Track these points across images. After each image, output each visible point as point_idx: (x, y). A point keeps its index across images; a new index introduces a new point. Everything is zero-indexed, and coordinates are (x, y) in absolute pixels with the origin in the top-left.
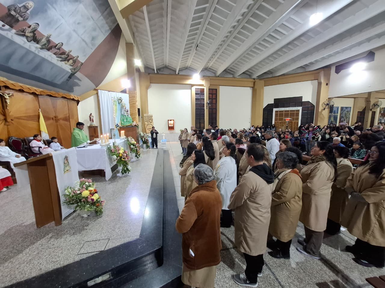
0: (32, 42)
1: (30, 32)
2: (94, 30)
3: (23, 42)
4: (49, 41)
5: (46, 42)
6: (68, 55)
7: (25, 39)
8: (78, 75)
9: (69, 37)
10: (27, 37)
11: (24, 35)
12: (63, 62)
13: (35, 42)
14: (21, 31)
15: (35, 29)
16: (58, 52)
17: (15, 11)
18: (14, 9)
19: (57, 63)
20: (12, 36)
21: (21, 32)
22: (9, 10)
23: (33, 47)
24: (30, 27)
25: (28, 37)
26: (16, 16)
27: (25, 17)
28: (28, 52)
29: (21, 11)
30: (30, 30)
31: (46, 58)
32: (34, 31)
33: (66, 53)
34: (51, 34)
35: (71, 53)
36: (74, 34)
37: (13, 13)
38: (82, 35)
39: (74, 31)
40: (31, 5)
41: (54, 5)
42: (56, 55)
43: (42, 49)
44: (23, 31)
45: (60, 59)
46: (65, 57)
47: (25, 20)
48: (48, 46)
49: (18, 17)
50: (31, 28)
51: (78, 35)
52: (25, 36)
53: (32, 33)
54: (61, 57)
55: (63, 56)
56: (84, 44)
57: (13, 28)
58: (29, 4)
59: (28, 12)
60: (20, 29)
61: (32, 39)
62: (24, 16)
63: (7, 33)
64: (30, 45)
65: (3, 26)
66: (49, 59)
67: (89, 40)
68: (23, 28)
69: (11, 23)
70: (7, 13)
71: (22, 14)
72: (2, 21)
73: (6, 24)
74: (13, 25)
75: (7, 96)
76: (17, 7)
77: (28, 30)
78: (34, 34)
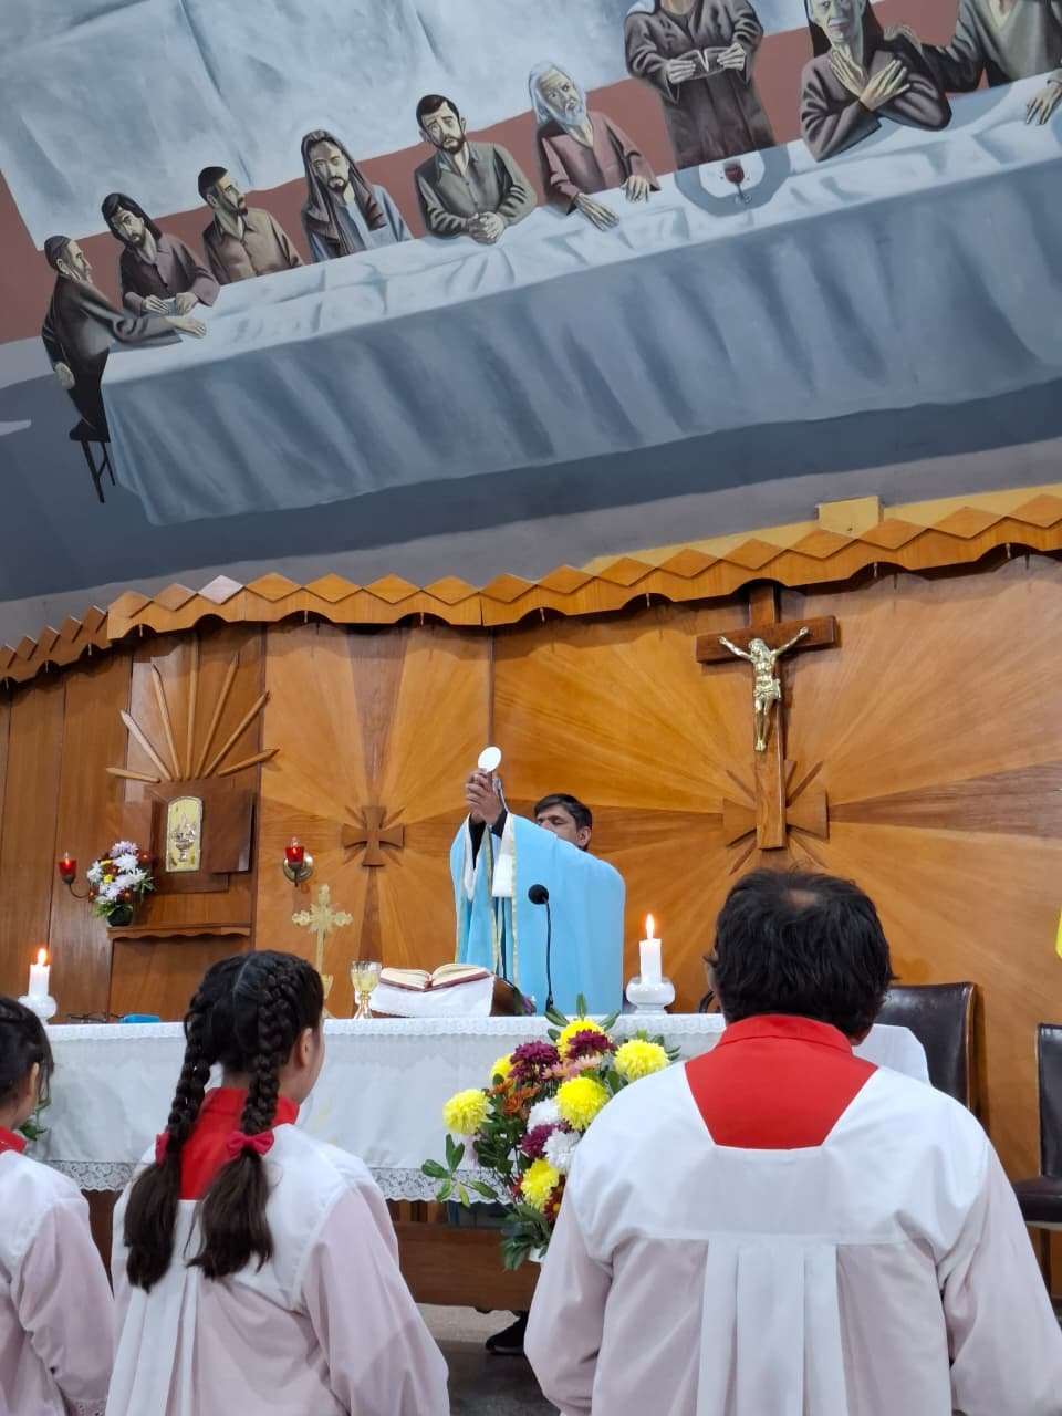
0: (957, 102)
1: (868, 63)
3: (921, 162)
7: (898, 136)
11: (866, 121)
13: (971, 87)
14: (826, 114)
15: (859, 13)
17: (672, 54)
18: (654, 48)
20: (830, 184)
21: (830, 120)
22: (653, 77)
23: (1012, 127)
24: (820, 43)
25: (901, 104)
26: (699, 68)
27: (732, 24)
29: (686, 17)
32: (871, 34)
37: (677, 70)
44: (833, 101)
47: (752, 35)
49: (714, 64)
50: (834, 36)
52: (877, 114)
53: (880, 55)
57: (776, 136)
60: (804, 108)
61: (934, 93)
62: (722, 19)
63: (795, 192)
64: (980, 139)
65: (736, 175)
68: (811, 86)
69: (741, 126)
70: (667, 102)
71: (702, 29)
72: (705, 158)
73: (727, 155)
74: (756, 122)
75: (763, 656)
76: (649, 26)
77: (842, 61)
78: (901, 47)
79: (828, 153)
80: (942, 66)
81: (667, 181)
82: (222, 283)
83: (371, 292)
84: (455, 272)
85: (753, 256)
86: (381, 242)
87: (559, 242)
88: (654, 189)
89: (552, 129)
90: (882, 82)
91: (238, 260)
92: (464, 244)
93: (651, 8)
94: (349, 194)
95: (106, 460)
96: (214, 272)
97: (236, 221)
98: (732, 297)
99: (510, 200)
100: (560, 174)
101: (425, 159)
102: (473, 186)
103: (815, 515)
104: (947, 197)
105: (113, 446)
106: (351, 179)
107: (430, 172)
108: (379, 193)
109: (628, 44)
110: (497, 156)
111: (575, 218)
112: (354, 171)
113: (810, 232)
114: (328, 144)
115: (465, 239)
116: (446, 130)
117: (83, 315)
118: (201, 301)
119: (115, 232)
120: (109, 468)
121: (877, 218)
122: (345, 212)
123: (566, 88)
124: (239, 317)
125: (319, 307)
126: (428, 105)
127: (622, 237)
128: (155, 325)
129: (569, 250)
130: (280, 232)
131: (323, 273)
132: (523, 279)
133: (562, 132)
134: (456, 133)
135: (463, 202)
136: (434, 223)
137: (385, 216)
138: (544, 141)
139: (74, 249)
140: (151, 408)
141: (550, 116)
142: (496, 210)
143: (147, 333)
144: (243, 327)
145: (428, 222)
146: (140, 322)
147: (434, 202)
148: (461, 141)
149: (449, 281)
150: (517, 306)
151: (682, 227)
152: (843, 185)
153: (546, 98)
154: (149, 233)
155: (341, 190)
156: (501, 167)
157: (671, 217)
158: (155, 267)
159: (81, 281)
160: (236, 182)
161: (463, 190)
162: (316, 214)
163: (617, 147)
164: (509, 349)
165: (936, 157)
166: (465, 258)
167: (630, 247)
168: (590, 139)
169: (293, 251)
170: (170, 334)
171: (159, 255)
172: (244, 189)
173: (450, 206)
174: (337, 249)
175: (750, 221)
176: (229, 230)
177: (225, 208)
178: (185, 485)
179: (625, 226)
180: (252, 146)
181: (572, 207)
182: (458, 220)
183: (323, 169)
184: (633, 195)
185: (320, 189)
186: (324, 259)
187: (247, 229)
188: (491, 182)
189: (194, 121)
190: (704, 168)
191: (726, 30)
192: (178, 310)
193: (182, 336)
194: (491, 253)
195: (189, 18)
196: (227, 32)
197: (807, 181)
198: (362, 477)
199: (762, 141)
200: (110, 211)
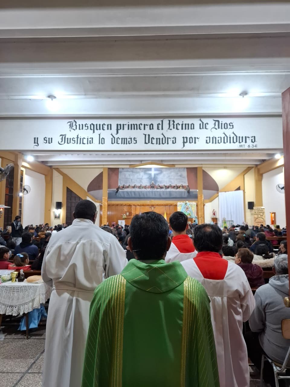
2: (177, 174)
4: (166, 186)
6: (177, 186)
8: (191, 190)
9: (171, 182)
11: (158, 189)
16: (172, 187)
19: (176, 190)
23: (163, 190)
24: (157, 186)
28: (163, 192)
32: (159, 186)
33: (175, 186)
34: (164, 184)
35: (177, 185)
36: (171, 180)
37: (152, 186)
38: (174, 178)
41: (157, 178)
43: (166, 189)
44: (157, 188)
47: (155, 185)
55: (175, 188)
56: (178, 180)
58: (152, 182)
59: (154, 183)
66: (171, 190)
67: (179, 178)
72: (152, 188)
75: (153, 208)
80: (161, 188)
83: (135, 190)
85: (152, 192)
88: (149, 189)
90: (160, 187)
91: (129, 188)
93: (152, 184)
96: (127, 188)
98: (151, 193)
99: (143, 188)
103: (151, 200)
104: (160, 191)
107: (140, 187)
109: (150, 185)
113: (155, 191)
115: (140, 189)
117: (119, 188)
121: (157, 191)
126: (141, 185)
128: (123, 189)
137: (137, 188)
138: (145, 187)
139: (120, 186)
140: (121, 192)
150: (141, 192)
153: (146, 185)
160: (130, 185)
161: (141, 187)
164: (140, 193)
168: (147, 187)
169: (132, 188)
171: (125, 187)
174: (134, 188)
178: (120, 195)
179: (147, 190)
181: (145, 189)
185: (135, 186)
192: (125, 189)
195: (132, 180)
196: (133, 181)
197: (155, 190)
198: (131, 196)
199: (154, 188)
200: (123, 185)
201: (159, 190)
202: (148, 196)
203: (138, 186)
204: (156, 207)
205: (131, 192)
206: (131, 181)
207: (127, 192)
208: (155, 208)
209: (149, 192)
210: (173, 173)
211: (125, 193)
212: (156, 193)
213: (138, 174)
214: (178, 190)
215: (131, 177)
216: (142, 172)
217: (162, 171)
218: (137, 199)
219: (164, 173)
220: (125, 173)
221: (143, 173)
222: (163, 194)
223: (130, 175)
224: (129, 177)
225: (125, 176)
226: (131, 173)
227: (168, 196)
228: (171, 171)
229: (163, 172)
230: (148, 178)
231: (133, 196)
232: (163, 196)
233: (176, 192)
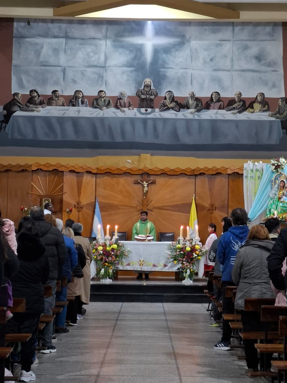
0: (181, 109)
1: (171, 102)
2: (246, 48)
3: (174, 115)
4: (197, 100)
5: (195, 102)
6: (243, 101)
9: (218, 81)
10: (172, 108)
11: (168, 109)
12: (245, 113)
13: (184, 108)
15: (172, 97)
16: (222, 104)
17: (143, 95)
18: (141, 93)
19: (237, 117)
20: (160, 115)
21: (163, 107)
22: (139, 97)
23: (188, 114)
24: (165, 98)
25: (174, 108)
26: (147, 97)
27: (154, 94)
28: (188, 121)
29: (147, 91)
30: (169, 101)
31: (214, 118)
32: (173, 99)
33: (236, 100)
34: (192, 92)
35: (244, 96)
36: (220, 74)
37: (143, 97)
38: (232, 66)
39: (215, 70)
40: (149, 82)
41: (166, 66)
42: (223, 109)
43: (198, 111)
44: (164, 105)
45: (236, 111)
46: (238, 105)
47: (156, 95)
48: (202, 104)
49: (149, 97)
50: (168, 98)
51: (228, 71)
52: (170, 108)
53: (173, 102)
54: (234, 109)
55: (235, 106)
56: (249, 74)
57: (154, 107)
58: (146, 82)
59: (152, 87)
60: (160, 105)
61: (179, 108)
62: (153, 93)
63: (154, 115)
64: (183, 114)
65: (146, 110)
66: (220, 117)
67: (253, 65)
68: (162, 103)
69: (150, 105)
70: (140, 100)
71: (149, 93)
72: (143, 107)
73: (146, 108)
74: (152, 105)
75: (145, 184)
76: (141, 91)
77: (167, 102)
78: (176, 102)
79: (160, 111)
80: (181, 105)
81: (135, 109)
82: (48, 106)
83: (77, 113)
84: (94, 113)
85: (145, 121)
86: (83, 106)
87: (114, 113)
88: (133, 109)
89: (120, 99)
90: (173, 105)
91: (53, 103)
92: (98, 110)
93: (143, 89)
94: (81, 99)
95: (5, 127)
96: (47, 104)
97: (56, 98)
98: (140, 126)
99: (109, 106)
100: (119, 104)
101: (97, 97)
102: (103, 102)
103: (140, 155)
104: (176, 119)
105: (8, 125)
106: (82, 97)
107: (97, 99)
108: (86, 100)
109: (137, 92)
110: (109, 100)
111: (118, 110)
112: (83, 96)
113: (155, 120)
114: (80, 92)
115: (98, 109)
116: (102, 95)
117: (15, 104)
118: (42, 107)
119: (30, 94)
120: (5, 128)
121: (165, 120)
122: (78, 101)
123: (125, 94)
124: (48, 111)
125: (65, 113)
126: (101, 91)
127: (125, 114)
128: (29, 109)
129: (115, 114)
130: (64, 101)
131: (69, 109)
132: (105, 116)
133: (122, 100)
134: (104, 96)
135: (100, 104)
136: (94, 106)
137: (85, 104)
138: (118, 100)
139: (20, 95)
141: (120, 97)
142: (106, 106)
143: (28, 110)
144: (48, 112)
145: (93, 106)
146: (27, 108)
147: (95, 103)
148: (104, 97)
149: (92, 114)
150: (102, 120)
151: (135, 115)
152: (162, 115)
153: (121, 95)
154: (37, 96)
155: (79, 98)
156: (109, 101)
157: (134, 113)
158: (36, 101)
159: (19, 100)
160: (60, 93)
161: (101, 103)
162: (72, 100)
163: (130, 103)
164: (98, 125)
165: (176, 115)
166: (97, 111)
167: (126, 115)
168: (126, 101)
169: (65, 104)
170: (33, 111)
171: (38, 99)
172: (61, 94)
173: (98, 104)
174: (73, 105)
175: (146, 116)
176: (54, 99)
177: (55, 95)
178: (19, 130)
179: (126, 113)
180: (66, 89)
181: (118, 109)
182: (98, 106)
183: (77, 95)
184: (129, 109)
185: (75, 97)
186: (70, 106)
187: (58, 99)
188: (107, 103)
189: (56, 83)
190: (142, 109)
191: (152, 94)
192: (36, 108)
193: (35, 112)
194: (102, 112)
195: (64, 71)
196: (70, 74)
197: (157, 113)
198: (60, 138)
199: (152, 107)
200: (31, 91)
201: (170, 114)
202: (129, 138)
203: (88, 97)
204: (160, 181)
205: (61, 120)
206: (61, 75)
207: (47, 120)
208: (154, 183)
209: (132, 120)
210: (227, 47)
211: (39, 124)
212: (160, 126)
213: (89, 49)
214: (246, 116)
215: (63, 59)
216: (106, 37)
217: (183, 36)
218: (87, 150)
219: (194, 44)
220: (39, 40)
221: (109, 43)
222: (188, 130)
223: (56, 51)
224: (52, 61)
225: (38, 54)
226: (63, 40)
227: (205, 139)
228: (220, 36)
229: (189, 41)
230: (129, 65)
231: (71, 135)
232: (187, 140)
233: (237, 123)
